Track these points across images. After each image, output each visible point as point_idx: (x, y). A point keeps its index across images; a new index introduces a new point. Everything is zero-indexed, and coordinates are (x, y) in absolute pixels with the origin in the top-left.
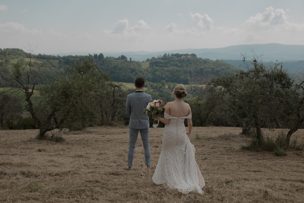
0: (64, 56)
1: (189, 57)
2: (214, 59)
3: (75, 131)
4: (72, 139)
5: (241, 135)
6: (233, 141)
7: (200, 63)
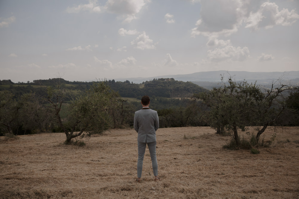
0: (90, 82)
1: (170, 80)
2: (186, 81)
3: (95, 134)
4: (92, 142)
5: (217, 134)
6: (212, 139)
7: (177, 84)
